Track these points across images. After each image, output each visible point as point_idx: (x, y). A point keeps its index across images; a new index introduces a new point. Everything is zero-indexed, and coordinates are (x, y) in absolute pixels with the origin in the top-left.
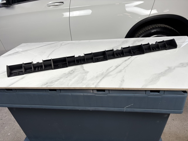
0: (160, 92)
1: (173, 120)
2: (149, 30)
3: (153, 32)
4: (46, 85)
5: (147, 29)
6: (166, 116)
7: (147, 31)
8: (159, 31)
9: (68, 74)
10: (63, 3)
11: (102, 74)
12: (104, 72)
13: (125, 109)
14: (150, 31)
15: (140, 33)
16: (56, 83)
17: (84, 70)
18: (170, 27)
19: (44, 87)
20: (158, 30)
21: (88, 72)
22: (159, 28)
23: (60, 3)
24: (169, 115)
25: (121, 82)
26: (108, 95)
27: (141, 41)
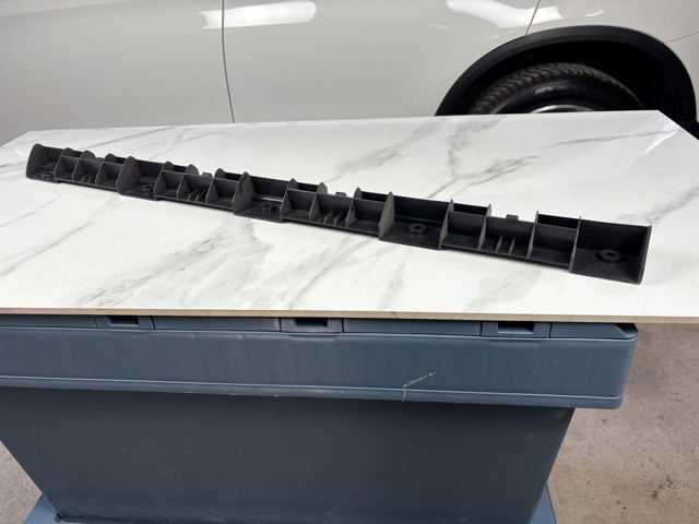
0: (536, 327)
1: (604, 421)
2: (526, 85)
3: (540, 94)
4: (99, 298)
5: (520, 82)
6: (561, 415)
7: (519, 88)
8: (563, 91)
9: (189, 255)
11: (323, 256)
12: (329, 249)
13: (404, 393)
14: (530, 90)
15: (492, 98)
16: (138, 291)
17: (254, 239)
18: (605, 77)
19: (90, 306)
20: (561, 86)
21: (268, 248)
22: (563, 77)
24: (570, 412)
25: (391, 287)
26: (340, 338)
27: (486, 127)
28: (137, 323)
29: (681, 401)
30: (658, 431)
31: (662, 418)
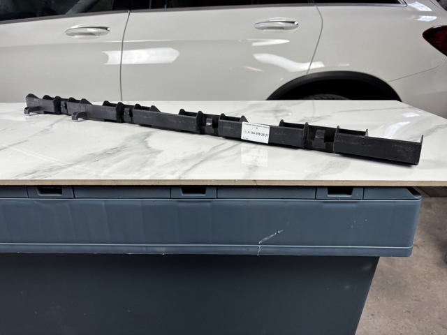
4: (32, 175)
9: (102, 154)
10: (106, 29)
11: (199, 155)
12: (203, 152)
13: (259, 248)
16: (64, 171)
17: (148, 147)
21: (159, 152)
23: (100, 30)
25: (250, 169)
26: (214, 203)
28: (61, 193)
29: (419, 301)
30: (408, 321)
31: (409, 312)
